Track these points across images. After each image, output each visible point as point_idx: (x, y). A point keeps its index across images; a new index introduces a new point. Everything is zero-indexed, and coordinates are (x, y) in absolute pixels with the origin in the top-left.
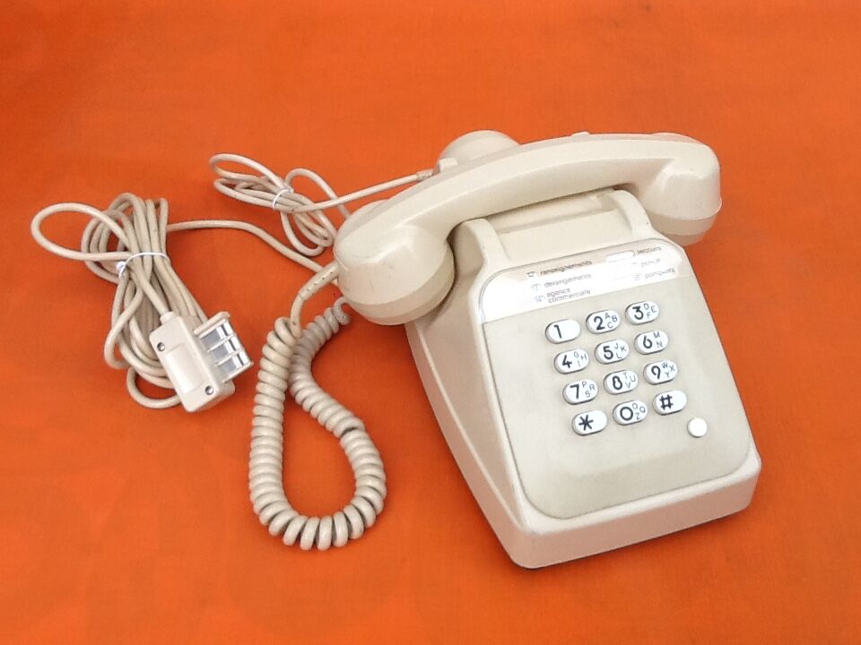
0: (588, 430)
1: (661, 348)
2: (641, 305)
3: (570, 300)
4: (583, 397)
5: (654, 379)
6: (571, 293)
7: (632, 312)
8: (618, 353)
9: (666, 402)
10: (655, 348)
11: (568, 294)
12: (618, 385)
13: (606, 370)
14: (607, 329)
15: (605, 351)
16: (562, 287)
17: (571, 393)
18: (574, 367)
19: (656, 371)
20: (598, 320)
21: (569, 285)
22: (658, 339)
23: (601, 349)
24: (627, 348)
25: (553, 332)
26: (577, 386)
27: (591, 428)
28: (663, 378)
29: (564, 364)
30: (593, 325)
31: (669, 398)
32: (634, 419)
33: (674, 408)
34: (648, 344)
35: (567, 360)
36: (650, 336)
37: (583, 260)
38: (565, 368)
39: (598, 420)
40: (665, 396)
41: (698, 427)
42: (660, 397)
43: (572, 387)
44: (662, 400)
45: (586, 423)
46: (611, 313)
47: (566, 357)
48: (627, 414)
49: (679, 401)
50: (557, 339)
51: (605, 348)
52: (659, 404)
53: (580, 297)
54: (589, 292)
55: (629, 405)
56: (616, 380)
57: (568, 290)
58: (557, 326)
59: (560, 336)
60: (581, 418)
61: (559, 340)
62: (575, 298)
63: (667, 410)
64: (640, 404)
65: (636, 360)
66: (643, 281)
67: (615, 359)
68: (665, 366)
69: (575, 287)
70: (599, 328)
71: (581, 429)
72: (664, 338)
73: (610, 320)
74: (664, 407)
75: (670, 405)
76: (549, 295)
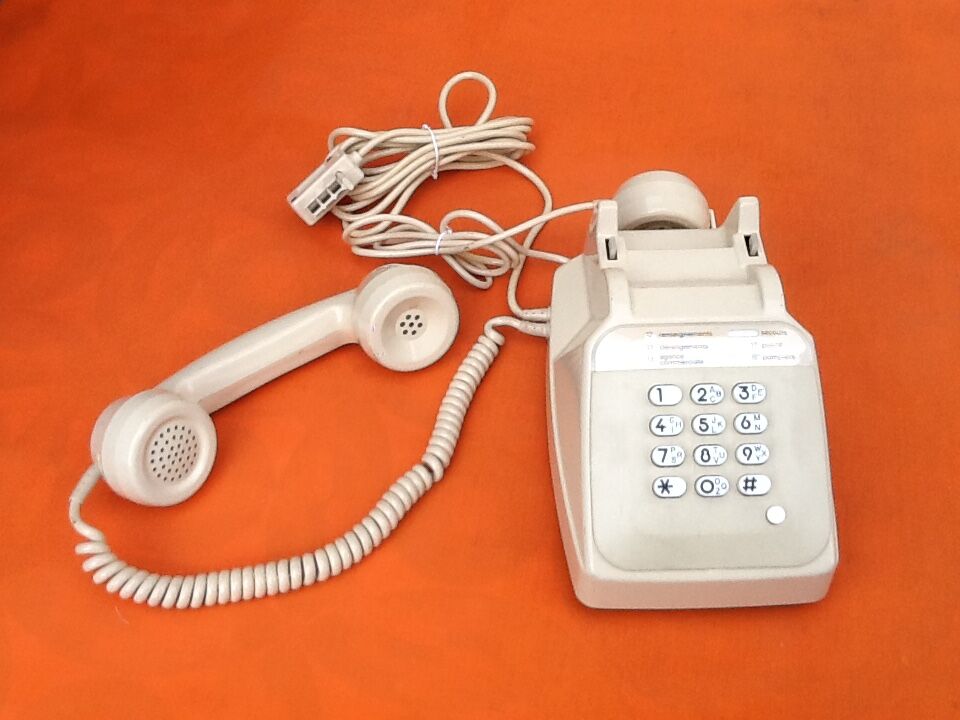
0: (665, 494)
1: (758, 431)
2: (749, 386)
3: (682, 366)
4: (668, 462)
5: (743, 459)
6: (685, 360)
7: (738, 391)
8: (714, 428)
9: (750, 484)
10: (752, 430)
11: (680, 360)
12: (706, 457)
13: (699, 440)
14: (709, 402)
15: (701, 423)
16: (677, 352)
17: (658, 456)
18: (666, 432)
19: (747, 452)
20: (702, 392)
21: (685, 352)
22: (757, 422)
23: (697, 421)
24: (723, 423)
25: (655, 395)
26: (666, 450)
27: (669, 492)
28: (753, 460)
29: (658, 426)
30: (696, 396)
31: (753, 481)
32: (714, 493)
33: (755, 492)
34: (746, 424)
35: (662, 423)
36: (750, 417)
37: (705, 329)
38: (658, 431)
39: (678, 487)
40: (750, 478)
41: (777, 515)
42: (744, 478)
43: (660, 450)
44: (747, 481)
45: (665, 487)
46: (716, 388)
47: (661, 420)
48: (707, 487)
49: (763, 485)
50: (657, 402)
51: (701, 420)
52: (742, 484)
53: (693, 365)
54: (702, 362)
55: (712, 479)
56: (705, 452)
57: (682, 357)
58: (659, 389)
59: (661, 400)
60: (662, 481)
61: (659, 403)
62: (688, 366)
63: (749, 492)
64: (723, 480)
65: (731, 438)
66: (760, 362)
67: (709, 432)
68: (757, 449)
69: (689, 355)
70: (701, 399)
71: (659, 491)
72: (763, 423)
73: (714, 394)
74: (746, 488)
75: (753, 488)
76: (662, 357)
